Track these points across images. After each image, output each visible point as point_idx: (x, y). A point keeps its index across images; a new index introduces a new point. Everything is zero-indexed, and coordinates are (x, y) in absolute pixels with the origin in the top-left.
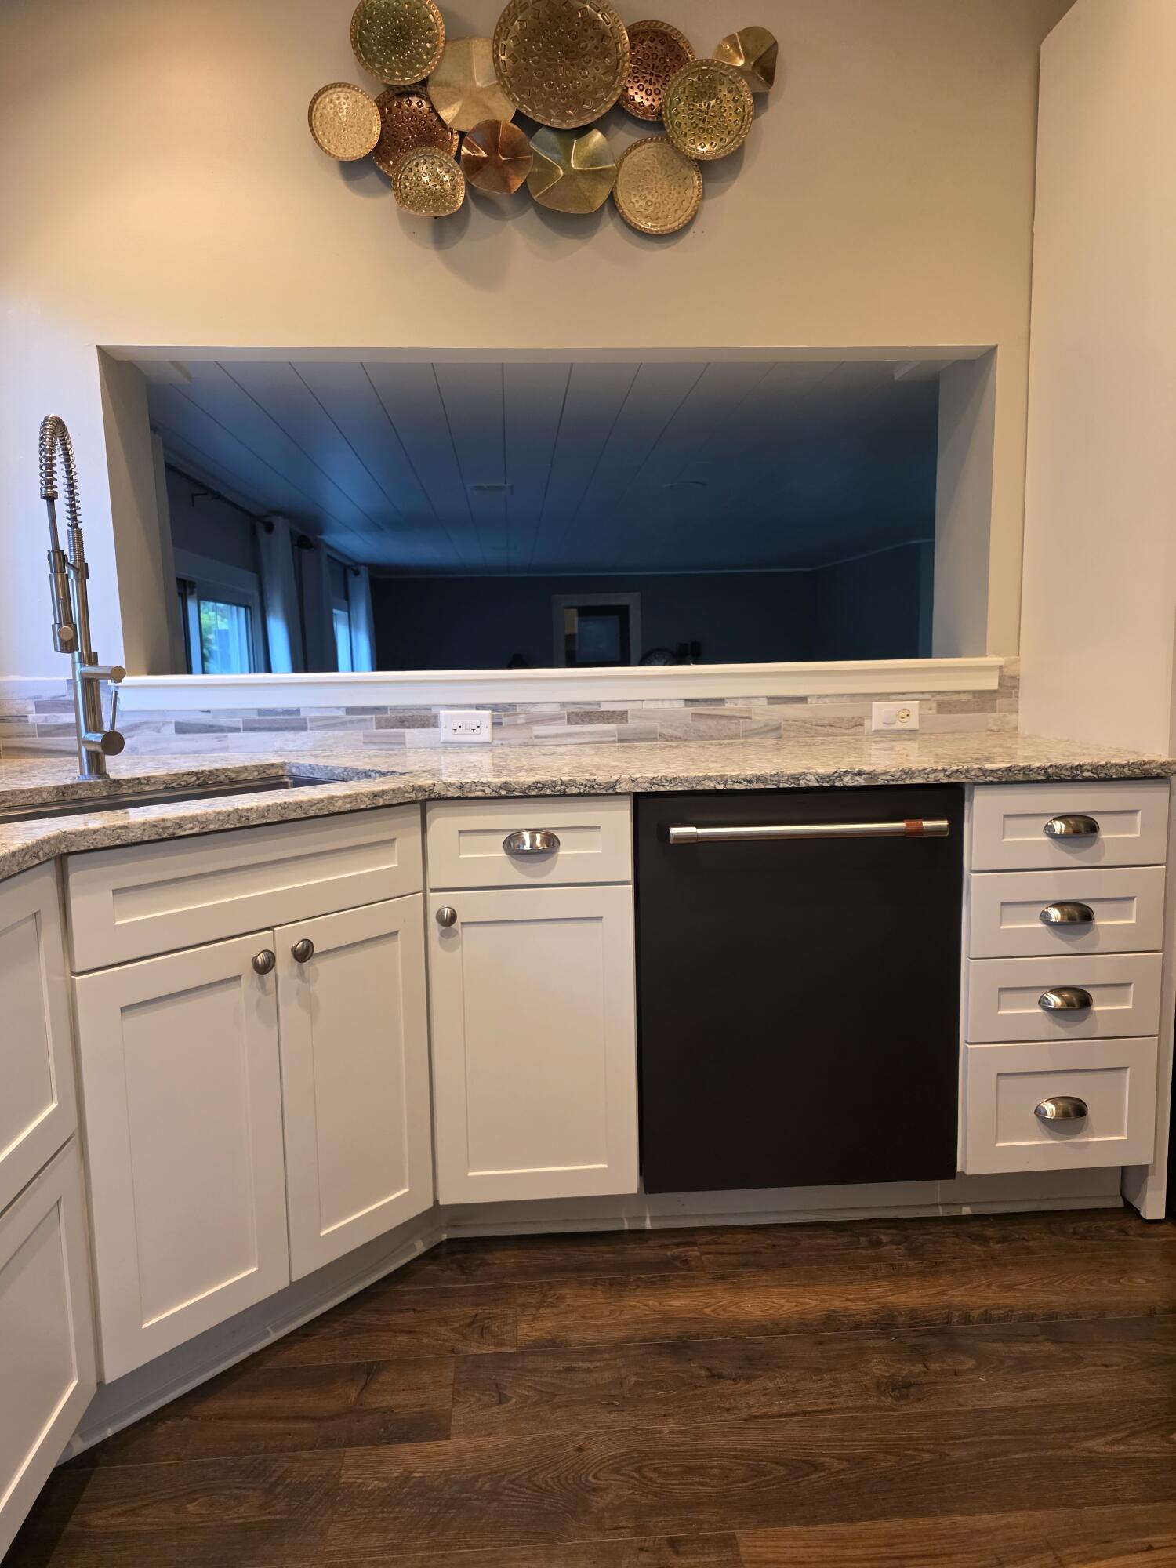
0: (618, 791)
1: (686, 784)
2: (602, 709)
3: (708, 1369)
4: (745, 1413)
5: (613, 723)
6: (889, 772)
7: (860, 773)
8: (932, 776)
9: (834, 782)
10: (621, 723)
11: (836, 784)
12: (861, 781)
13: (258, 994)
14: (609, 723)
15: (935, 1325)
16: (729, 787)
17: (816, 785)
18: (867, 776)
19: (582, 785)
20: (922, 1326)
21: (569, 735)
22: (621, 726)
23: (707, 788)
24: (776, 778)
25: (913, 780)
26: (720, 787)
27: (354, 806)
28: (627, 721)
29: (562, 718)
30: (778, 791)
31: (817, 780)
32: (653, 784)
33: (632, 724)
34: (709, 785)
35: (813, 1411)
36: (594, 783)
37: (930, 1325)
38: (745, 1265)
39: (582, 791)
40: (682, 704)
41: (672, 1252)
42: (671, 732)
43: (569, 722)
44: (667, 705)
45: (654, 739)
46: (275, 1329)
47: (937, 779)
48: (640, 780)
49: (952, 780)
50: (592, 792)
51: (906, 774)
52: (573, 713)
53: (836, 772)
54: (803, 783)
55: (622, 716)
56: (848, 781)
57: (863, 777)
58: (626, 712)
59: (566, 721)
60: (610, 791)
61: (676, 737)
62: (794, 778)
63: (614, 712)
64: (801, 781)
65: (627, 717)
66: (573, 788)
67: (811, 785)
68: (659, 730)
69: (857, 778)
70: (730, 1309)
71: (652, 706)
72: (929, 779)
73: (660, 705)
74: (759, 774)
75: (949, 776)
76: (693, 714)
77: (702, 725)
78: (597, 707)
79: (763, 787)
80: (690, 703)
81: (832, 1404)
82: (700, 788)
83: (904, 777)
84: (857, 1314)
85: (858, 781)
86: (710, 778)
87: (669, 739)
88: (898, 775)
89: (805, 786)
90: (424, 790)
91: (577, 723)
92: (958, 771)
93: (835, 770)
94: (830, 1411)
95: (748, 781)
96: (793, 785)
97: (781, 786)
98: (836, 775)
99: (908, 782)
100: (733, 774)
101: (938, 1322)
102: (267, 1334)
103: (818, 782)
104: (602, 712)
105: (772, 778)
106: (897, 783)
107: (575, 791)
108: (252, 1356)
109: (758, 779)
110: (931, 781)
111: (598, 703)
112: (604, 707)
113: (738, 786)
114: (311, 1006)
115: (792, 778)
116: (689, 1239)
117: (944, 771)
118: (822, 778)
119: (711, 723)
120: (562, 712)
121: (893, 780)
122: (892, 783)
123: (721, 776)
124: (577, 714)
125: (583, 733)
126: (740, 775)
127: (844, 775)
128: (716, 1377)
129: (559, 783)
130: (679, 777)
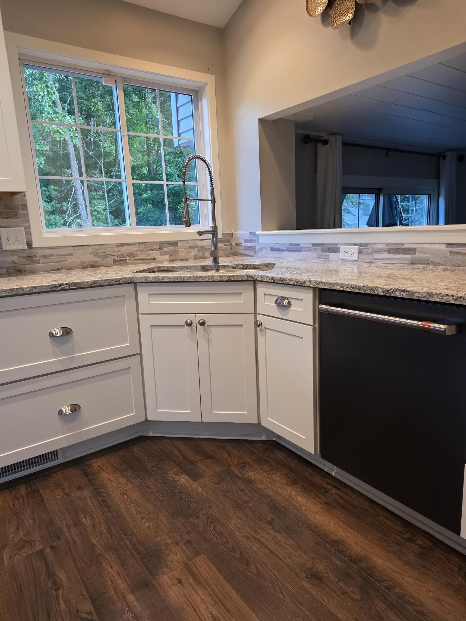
0: (305, 285)
1: (328, 286)
2: (404, 247)
3: (272, 520)
4: (259, 537)
5: (409, 254)
6: (419, 292)
7: (404, 291)
8: (445, 298)
9: (391, 294)
10: (413, 254)
11: (392, 295)
12: (404, 295)
13: (190, 332)
14: (407, 254)
15: (372, 577)
16: (345, 289)
17: (382, 294)
18: (407, 293)
19: (294, 281)
20: (366, 573)
21: (389, 259)
22: (413, 256)
23: (336, 289)
24: (364, 288)
25: (433, 299)
26: (341, 289)
27: (221, 279)
28: (415, 253)
29: (386, 251)
30: (365, 294)
31: (383, 292)
32: (317, 284)
33: (418, 255)
34: (337, 288)
35: (276, 555)
36: (298, 281)
37: (370, 576)
38: (343, 507)
39: (294, 283)
40: (445, 246)
41: (327, 486)
42: (438, 260)
43: (389, 253)
44: (437, 246)
45: (428, 264)
46: (208, 435)
47: (448, 300)
48: (313, 282)
49: (457, 302)
50: (297, 284)
51: (430, 295)
52: (391, 248)
53: (392, 289)
54: (376, 292)
55: (413, 251)
56: (398, 294)
57: (406, 293)
58: (415, 249)
59: (388, 252)
60: (303, 285)
61: (440, 264)
62: (372, 289)
63: (410, 249)
64: (375, 291)
65: (416, 252)
66: (291, 282)
67: (379, 293)
68: (431, 259)
69: (403, 293)
70: (312, 513)
71: (429, 246)
72: (442, 300)
73: (433, 246)
74: (357, 284)
75: (455, 300)
76: (450, 252)
77: (455, 258)
78: (402, 246)
79: (359, 292)
80: (449, 246)
81: (285, 558)
82: (334, 288)
83: (428, 296)
84: (349, 549)
85: (403, 295)
86: (337, 284)
87: (436, 264)
88: (425, 295)
89: (377, 293)
90: (252, 277)
91: (393, 254)
92: (461, 297)
93: (392, 288)
94: (280, 559)
95: (352, 288)
96: (372, 293)
97: (366, 292)
98: (392, 290)
99: (430, 299)
100: (347, 283)
101: (376, 578)
102: (205, 435)
103: (383, 293)
104: (405, 248)
105: (363, 288)
106: (424, 299)
107: (292, 283)
108: (199, 438)
109: (357, 287)
110: (444, 301)
111: (403, 244)
112: (406, 246)
113: (348, 290)
114: (209, 342)
115: (371, 289)
116: (340, 487)
117: (452, 296)
118: (385, 291)
119: (460, 257)
120: (387, 248)
121: (422, 297)
122: (421, 299)
123: (342, 284)
124: (393, 249)
125: (395, 259)
126: (349, 284)
127: (396, 291)
128: (270, 523)
129: (287, 279)
130: (326, 282)
